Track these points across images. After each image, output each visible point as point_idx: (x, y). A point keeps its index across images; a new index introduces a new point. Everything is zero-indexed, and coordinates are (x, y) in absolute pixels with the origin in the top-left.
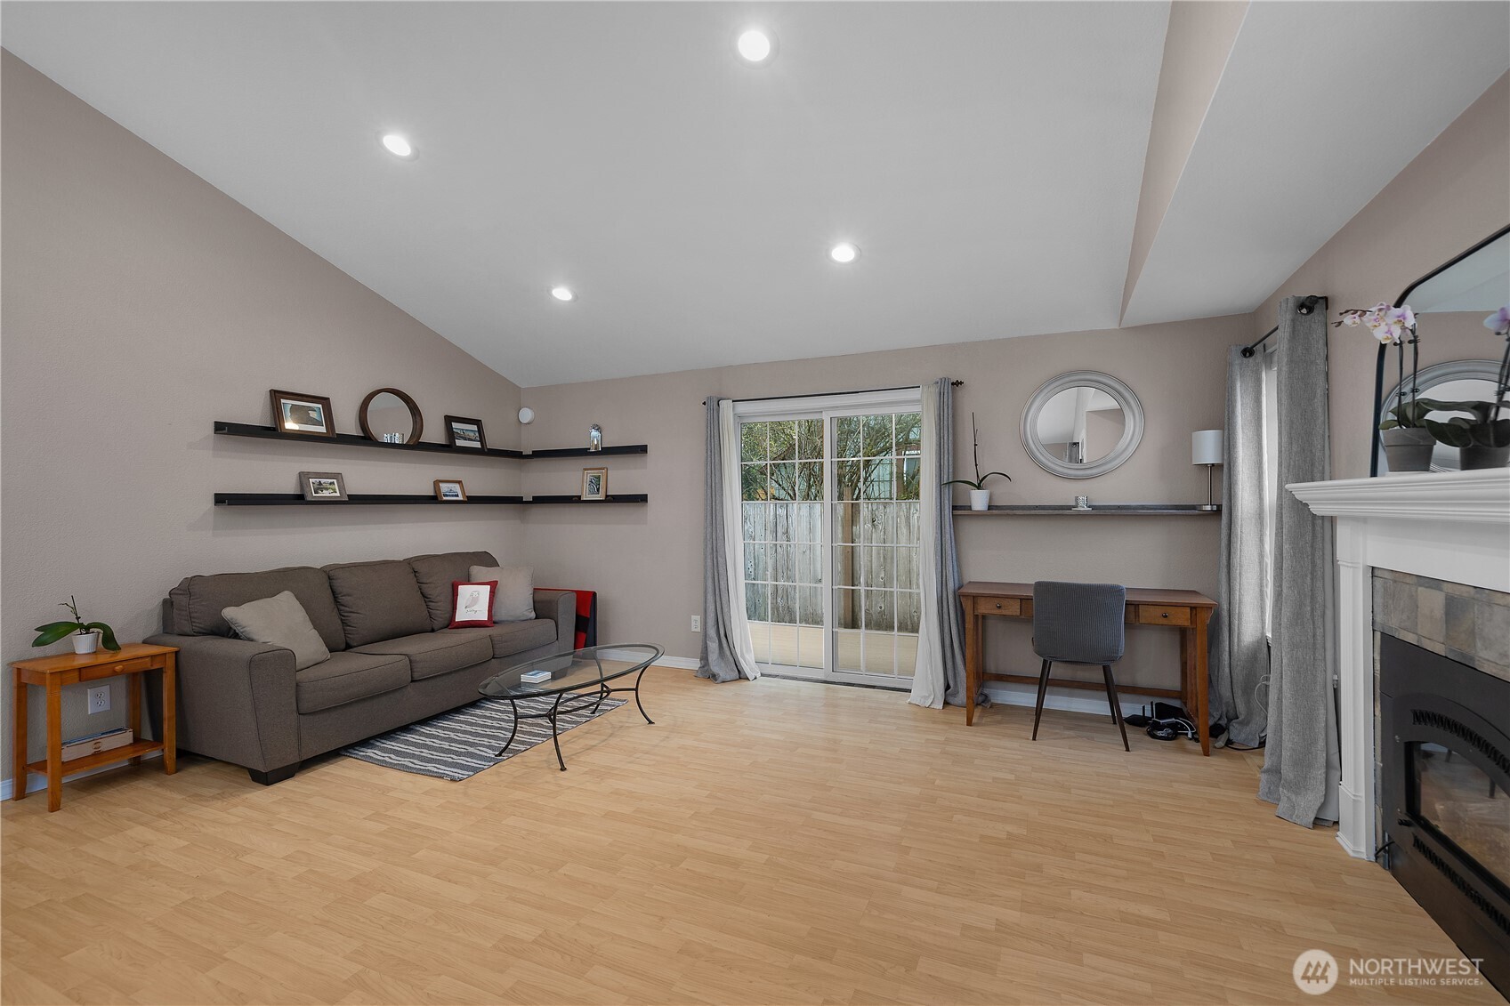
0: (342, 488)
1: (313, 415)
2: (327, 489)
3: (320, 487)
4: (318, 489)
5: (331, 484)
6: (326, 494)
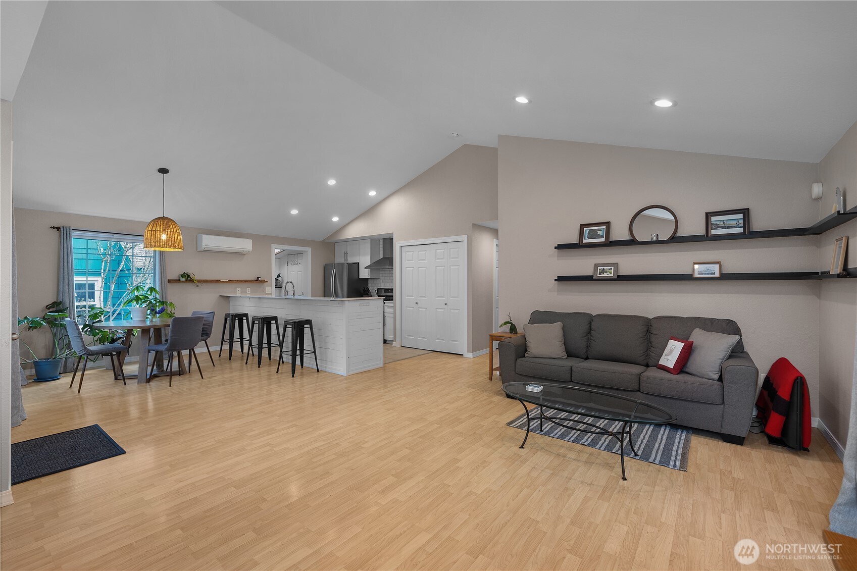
0: (616, 270)
1: (600, 233)
2: (606, 272)
3: (603, 271)
4: (601, 272)
5: (609, 269)
6: (605, 275)
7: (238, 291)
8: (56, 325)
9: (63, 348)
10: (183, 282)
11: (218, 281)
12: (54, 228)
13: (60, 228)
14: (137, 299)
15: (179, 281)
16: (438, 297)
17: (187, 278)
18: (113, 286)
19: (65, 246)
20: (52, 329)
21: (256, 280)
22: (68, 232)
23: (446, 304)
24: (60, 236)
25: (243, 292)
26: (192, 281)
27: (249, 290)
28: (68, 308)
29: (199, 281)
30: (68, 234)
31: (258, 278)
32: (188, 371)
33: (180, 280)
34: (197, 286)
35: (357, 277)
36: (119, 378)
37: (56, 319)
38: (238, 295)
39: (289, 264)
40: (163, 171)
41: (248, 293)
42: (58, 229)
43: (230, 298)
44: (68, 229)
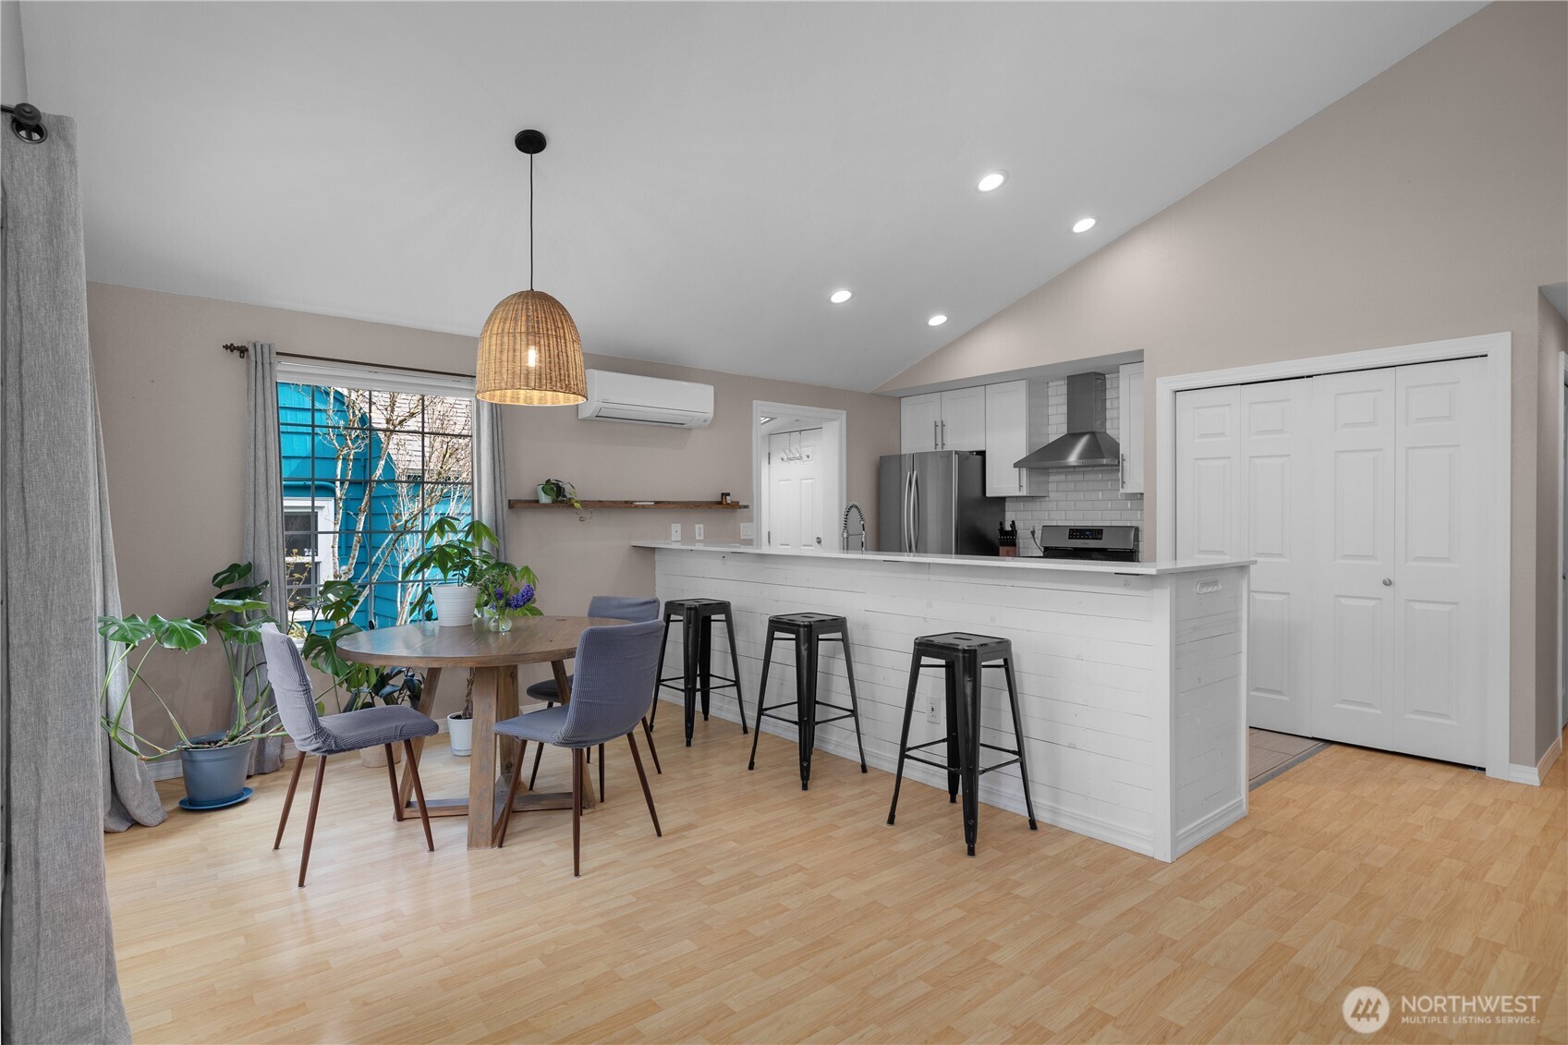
7: (673, 534)
8: (236, 634)
9: (256, 702)
10: (546, 505)
11: (628, 505)
12: (230, 348)
13: (247, 350)
14: (440, 558)
15: (534, 503)
16: (1346, 556)
17: (558, 495)
18: (363, 518)
19: (260, 400)
20: (228, 646)
21: (720, 503)
22: (267, 360)
23: (1388, 583)
24: (248, 370)
25: (688, 537)
26: (569, 504)
27: (699, 529)
28: (266, 583)
29: (586, 504)
30: (267, 366)
31: (725, 495)
32: (598, 795)
33: (537, 501)
34: (581, 519)
35: (978, 493)
36: (407, 813)
37: (237, 619)
38: (674, 546)
39: (775, 460)
40: (531, 142)
41: (697, 538)
42: (243, 351)
43: (657, 557)
44: (266, 350)
